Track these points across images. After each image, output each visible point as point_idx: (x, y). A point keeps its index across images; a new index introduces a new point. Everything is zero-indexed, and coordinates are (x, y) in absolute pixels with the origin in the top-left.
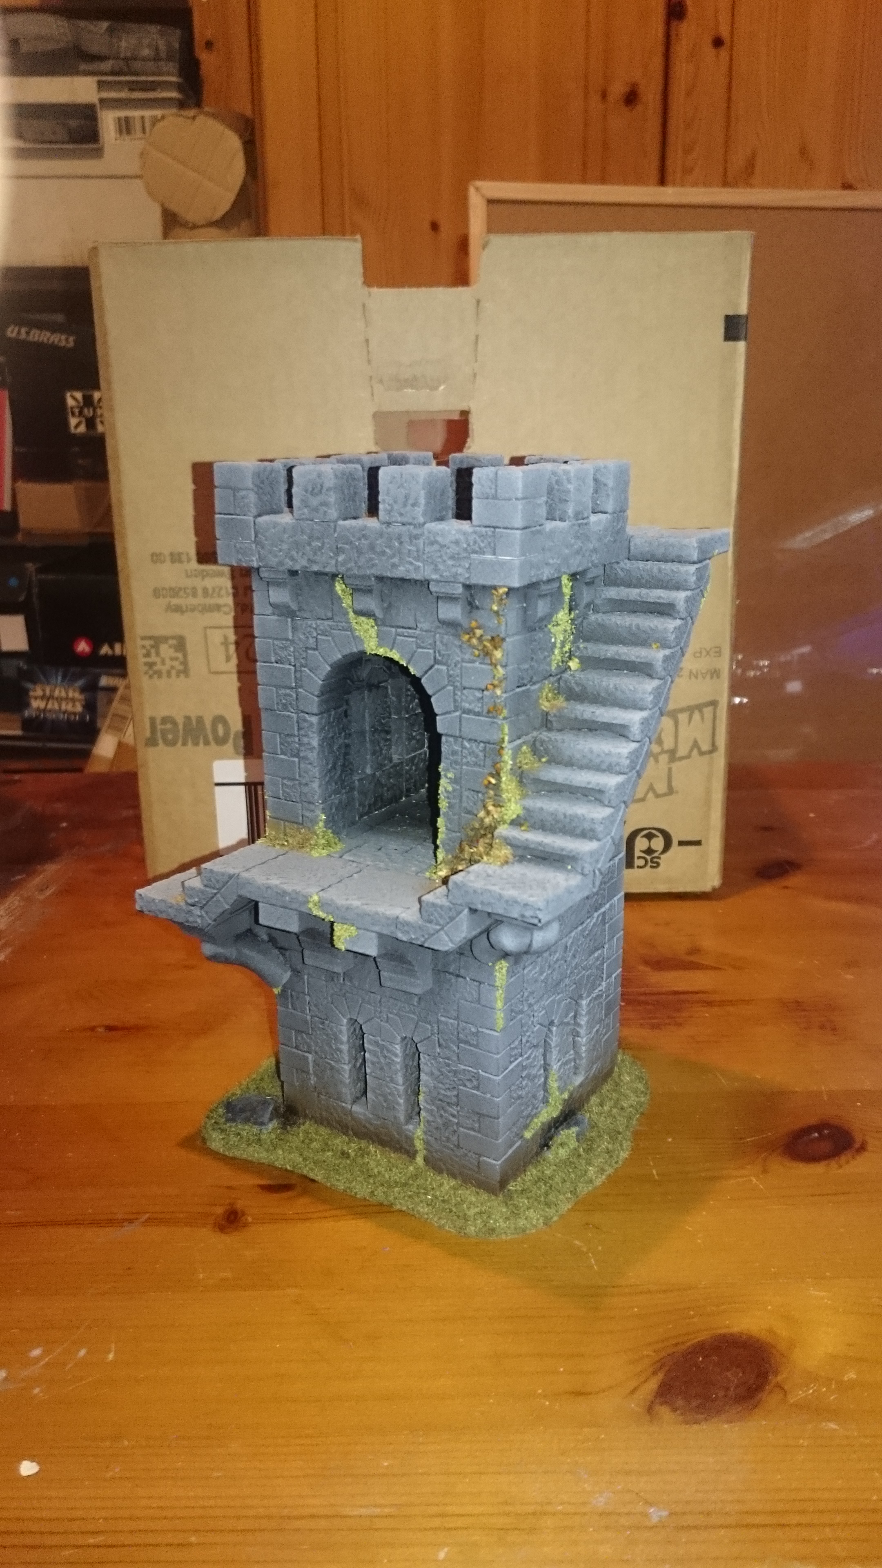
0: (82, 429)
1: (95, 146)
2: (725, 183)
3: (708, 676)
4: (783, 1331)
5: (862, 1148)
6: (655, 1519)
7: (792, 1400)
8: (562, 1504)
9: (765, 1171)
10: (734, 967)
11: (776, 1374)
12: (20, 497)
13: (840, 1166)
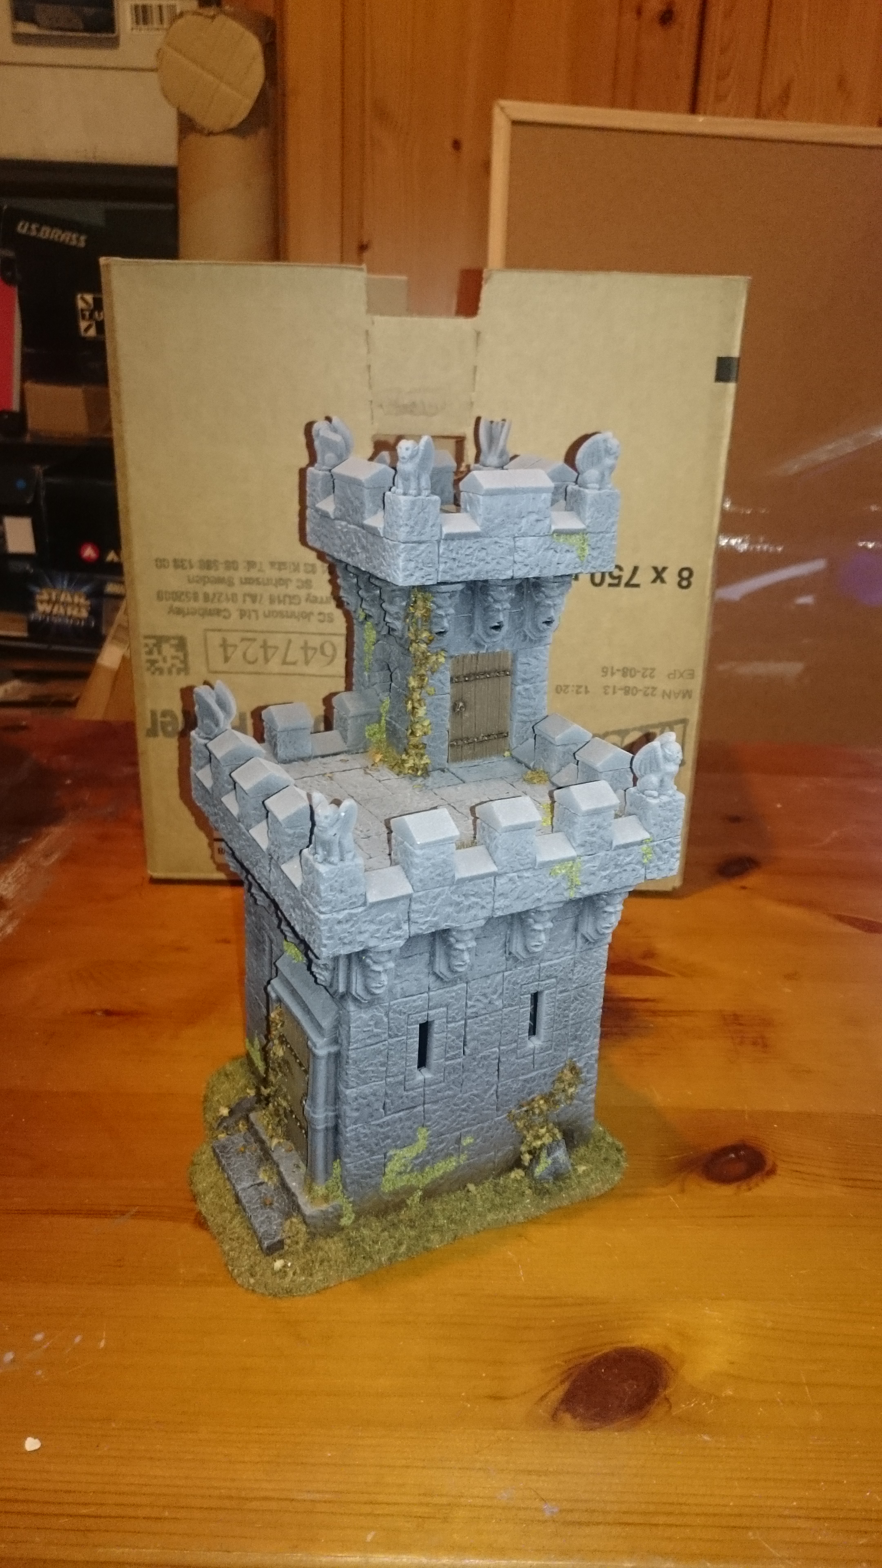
0: (92, 332)
1: (110, 35)
2: (759, 114)
3: (681, 695)
4: (676, 1346)
5: (772, 1172)
6: (547, 1514)
7: (675, 1412)
8: (472, 1497)
9: (683, 1191)
10: (683, 974)
11: (665, 1387)
12: (29, 396)
13: (750, 1189)
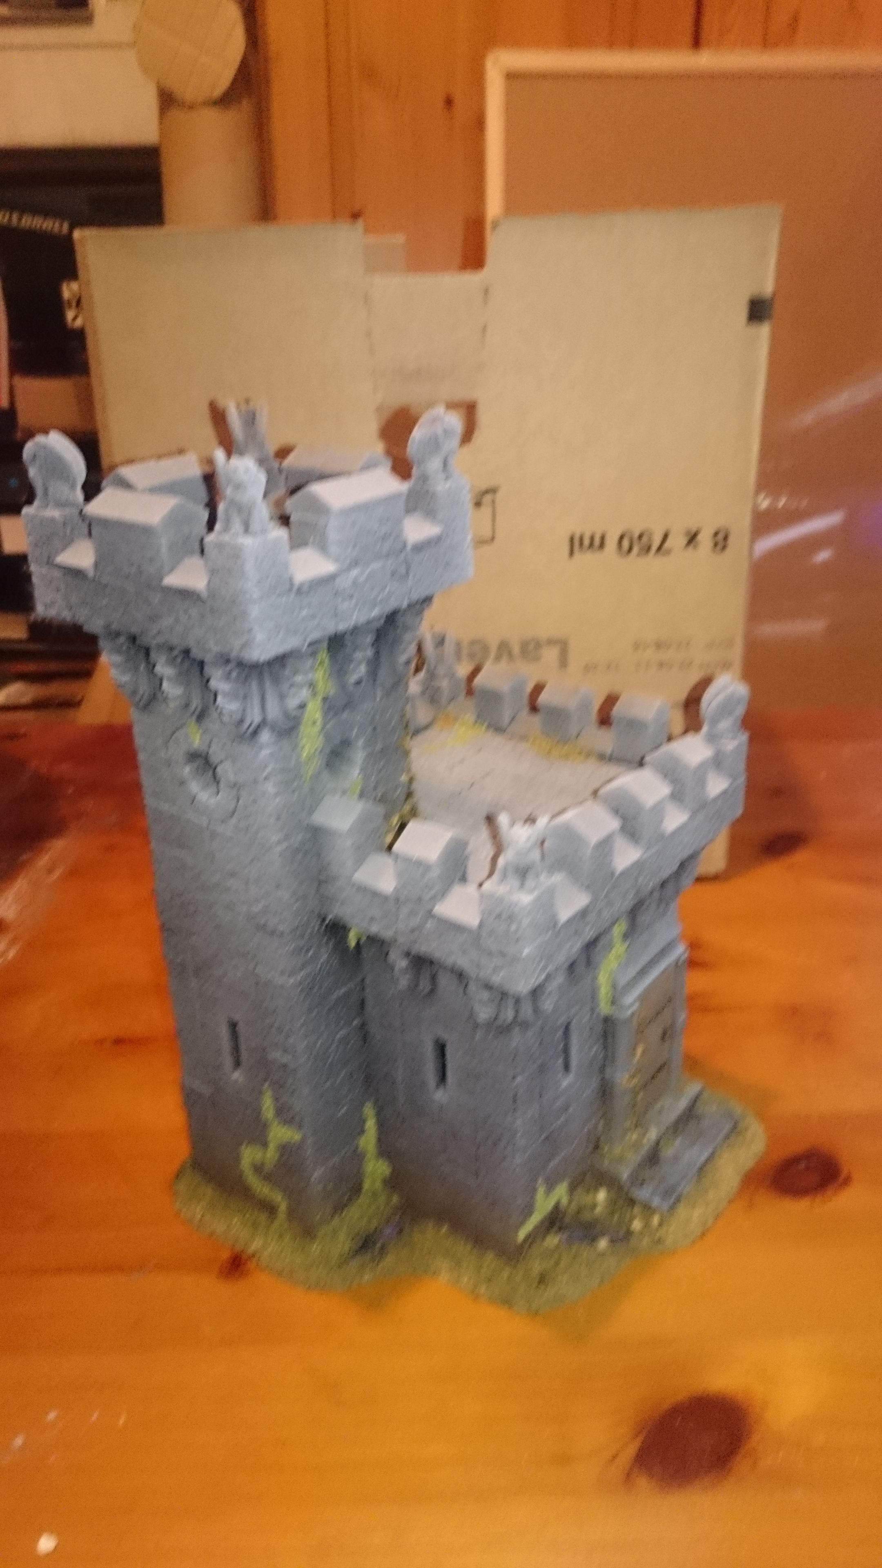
0: (79, 322)
1: (84, 12)
2: (767, 43)
4: (758, 1388)
5: (847, 1181)
7: (762, 1467)
9: (752, 1209)
11: (750, 1435)
12: (18, 393)
13: (825, 1203)
